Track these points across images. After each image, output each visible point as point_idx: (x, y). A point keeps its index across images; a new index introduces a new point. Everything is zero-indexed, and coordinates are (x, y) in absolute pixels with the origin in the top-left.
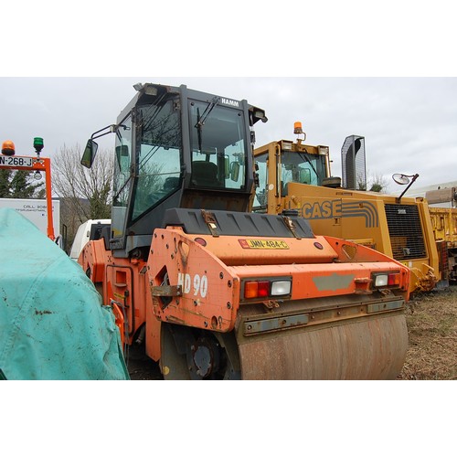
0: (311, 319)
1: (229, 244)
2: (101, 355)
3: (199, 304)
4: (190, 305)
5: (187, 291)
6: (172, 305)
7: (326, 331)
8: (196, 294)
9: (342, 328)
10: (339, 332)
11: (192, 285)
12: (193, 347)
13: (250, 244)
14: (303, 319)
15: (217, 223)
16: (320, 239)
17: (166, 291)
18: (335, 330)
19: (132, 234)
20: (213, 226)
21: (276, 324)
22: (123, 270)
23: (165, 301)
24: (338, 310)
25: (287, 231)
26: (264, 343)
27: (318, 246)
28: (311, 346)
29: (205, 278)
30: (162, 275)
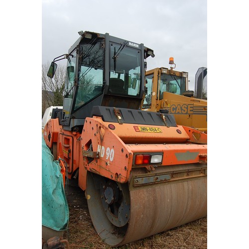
0: (172, 177)
1: (128, 129)
2: (51, 191)
3: (109, 164)
4: (103, 164)
5: (102, 156)
6: (94, 162)
7: (180, 184)
8: (107, 158)
9: (190, 182)
10: (188, 184)
11: (105, 153)
12: (104, 187)
13: (140, 129)
14: (168, 177)
15: (122, 116)
16: (180, 128)
17: (91, 155)
18: (185, 184)
19: (74, 118)
20: (120, 118)
21: (152, 180)
22: (68, 137)
23: (90, 159)
24: (188, 172)
25: (162, 122)
26: (145, 190)
27: (179, 132)
28: (171, 192)
29: (112, 150)
30: (89, 144)
